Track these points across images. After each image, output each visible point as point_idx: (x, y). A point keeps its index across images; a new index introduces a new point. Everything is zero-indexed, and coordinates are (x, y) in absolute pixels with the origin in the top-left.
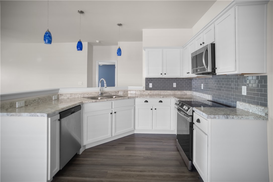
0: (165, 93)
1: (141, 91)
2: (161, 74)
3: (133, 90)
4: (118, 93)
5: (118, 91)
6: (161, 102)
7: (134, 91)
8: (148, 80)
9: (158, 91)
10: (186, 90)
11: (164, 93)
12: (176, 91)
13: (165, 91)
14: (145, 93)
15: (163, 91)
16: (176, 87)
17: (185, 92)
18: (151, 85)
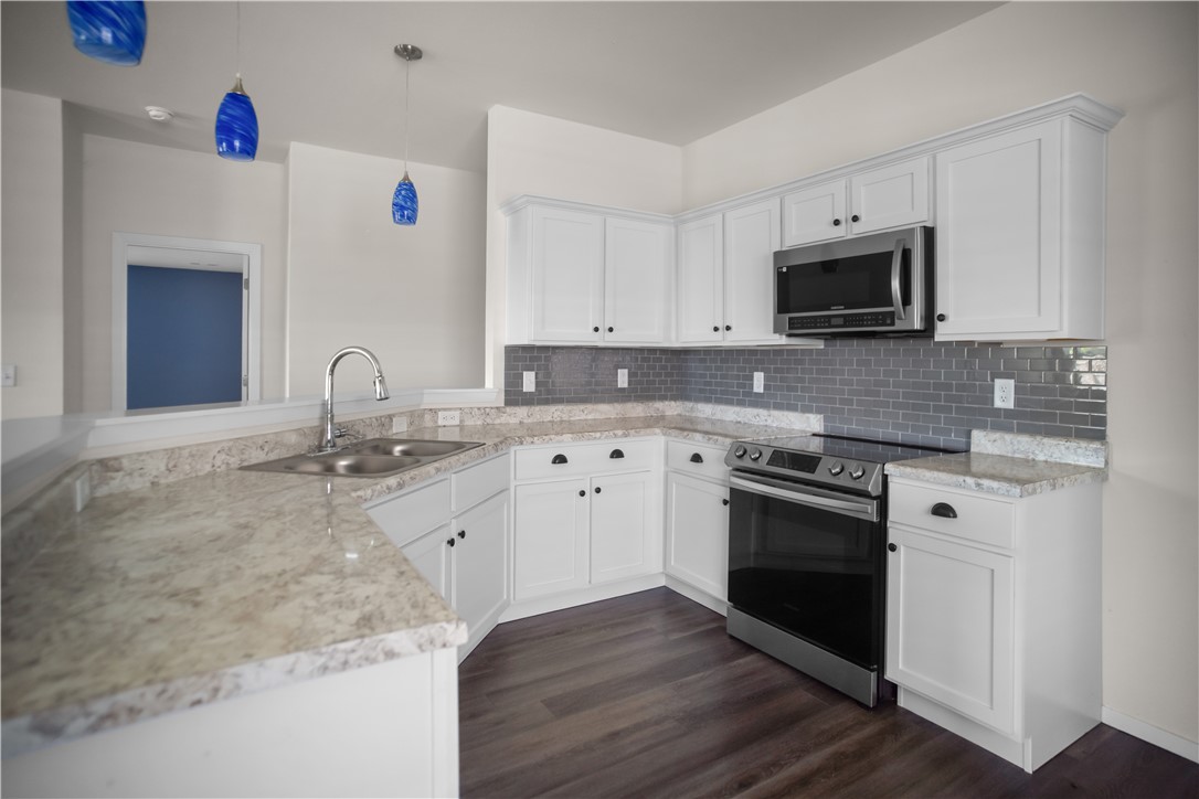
0: (590, 417)
1: (487, 410)
2: (596, 329)
3: (450, 409)
4: (391, 426)
5: (390, 417)
6: (617, 454)
7: (455, 409)
8: (519, 357)
9: (560, 407)
10: (663, 398)
11: (584, 417)
12: (629, 405)
13: (590, 407)
14: (504, 419)
15: (582, 407)
16: (626, 385)
17: (659, 405)
18: (529, 382)
